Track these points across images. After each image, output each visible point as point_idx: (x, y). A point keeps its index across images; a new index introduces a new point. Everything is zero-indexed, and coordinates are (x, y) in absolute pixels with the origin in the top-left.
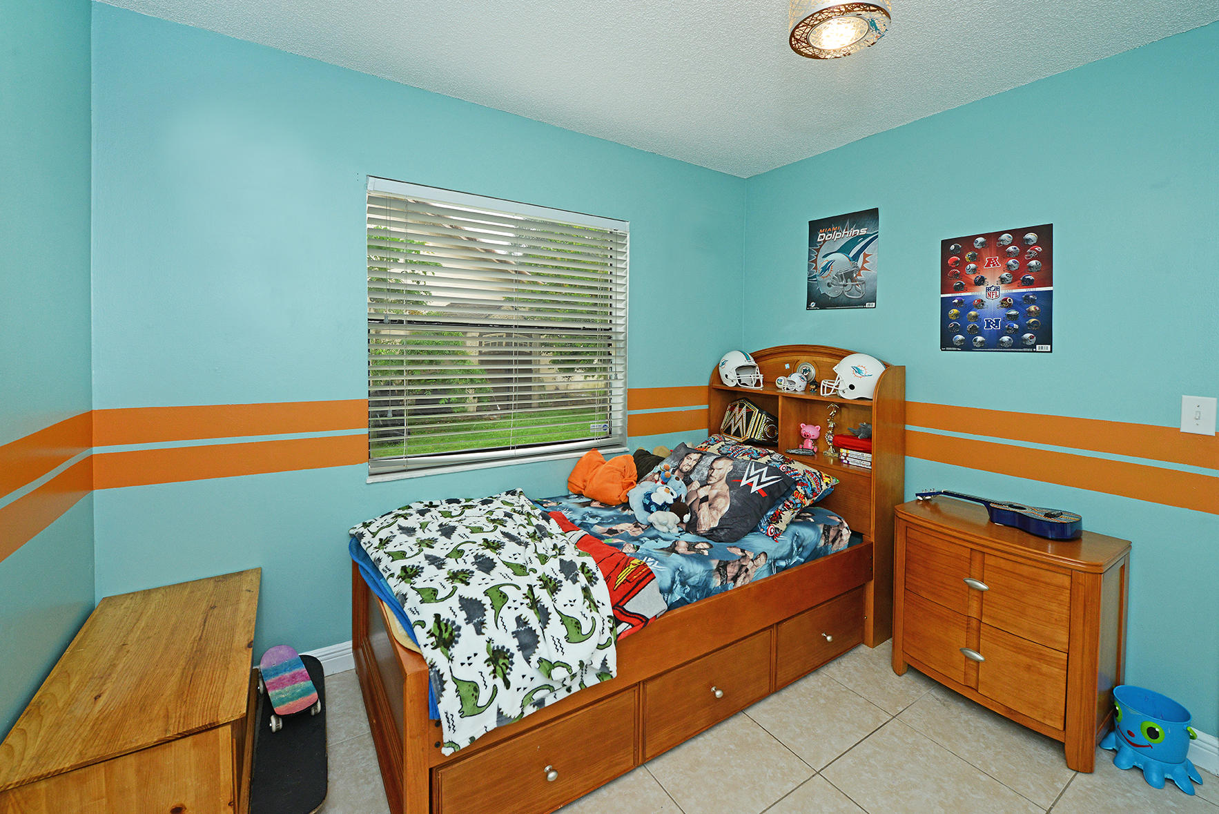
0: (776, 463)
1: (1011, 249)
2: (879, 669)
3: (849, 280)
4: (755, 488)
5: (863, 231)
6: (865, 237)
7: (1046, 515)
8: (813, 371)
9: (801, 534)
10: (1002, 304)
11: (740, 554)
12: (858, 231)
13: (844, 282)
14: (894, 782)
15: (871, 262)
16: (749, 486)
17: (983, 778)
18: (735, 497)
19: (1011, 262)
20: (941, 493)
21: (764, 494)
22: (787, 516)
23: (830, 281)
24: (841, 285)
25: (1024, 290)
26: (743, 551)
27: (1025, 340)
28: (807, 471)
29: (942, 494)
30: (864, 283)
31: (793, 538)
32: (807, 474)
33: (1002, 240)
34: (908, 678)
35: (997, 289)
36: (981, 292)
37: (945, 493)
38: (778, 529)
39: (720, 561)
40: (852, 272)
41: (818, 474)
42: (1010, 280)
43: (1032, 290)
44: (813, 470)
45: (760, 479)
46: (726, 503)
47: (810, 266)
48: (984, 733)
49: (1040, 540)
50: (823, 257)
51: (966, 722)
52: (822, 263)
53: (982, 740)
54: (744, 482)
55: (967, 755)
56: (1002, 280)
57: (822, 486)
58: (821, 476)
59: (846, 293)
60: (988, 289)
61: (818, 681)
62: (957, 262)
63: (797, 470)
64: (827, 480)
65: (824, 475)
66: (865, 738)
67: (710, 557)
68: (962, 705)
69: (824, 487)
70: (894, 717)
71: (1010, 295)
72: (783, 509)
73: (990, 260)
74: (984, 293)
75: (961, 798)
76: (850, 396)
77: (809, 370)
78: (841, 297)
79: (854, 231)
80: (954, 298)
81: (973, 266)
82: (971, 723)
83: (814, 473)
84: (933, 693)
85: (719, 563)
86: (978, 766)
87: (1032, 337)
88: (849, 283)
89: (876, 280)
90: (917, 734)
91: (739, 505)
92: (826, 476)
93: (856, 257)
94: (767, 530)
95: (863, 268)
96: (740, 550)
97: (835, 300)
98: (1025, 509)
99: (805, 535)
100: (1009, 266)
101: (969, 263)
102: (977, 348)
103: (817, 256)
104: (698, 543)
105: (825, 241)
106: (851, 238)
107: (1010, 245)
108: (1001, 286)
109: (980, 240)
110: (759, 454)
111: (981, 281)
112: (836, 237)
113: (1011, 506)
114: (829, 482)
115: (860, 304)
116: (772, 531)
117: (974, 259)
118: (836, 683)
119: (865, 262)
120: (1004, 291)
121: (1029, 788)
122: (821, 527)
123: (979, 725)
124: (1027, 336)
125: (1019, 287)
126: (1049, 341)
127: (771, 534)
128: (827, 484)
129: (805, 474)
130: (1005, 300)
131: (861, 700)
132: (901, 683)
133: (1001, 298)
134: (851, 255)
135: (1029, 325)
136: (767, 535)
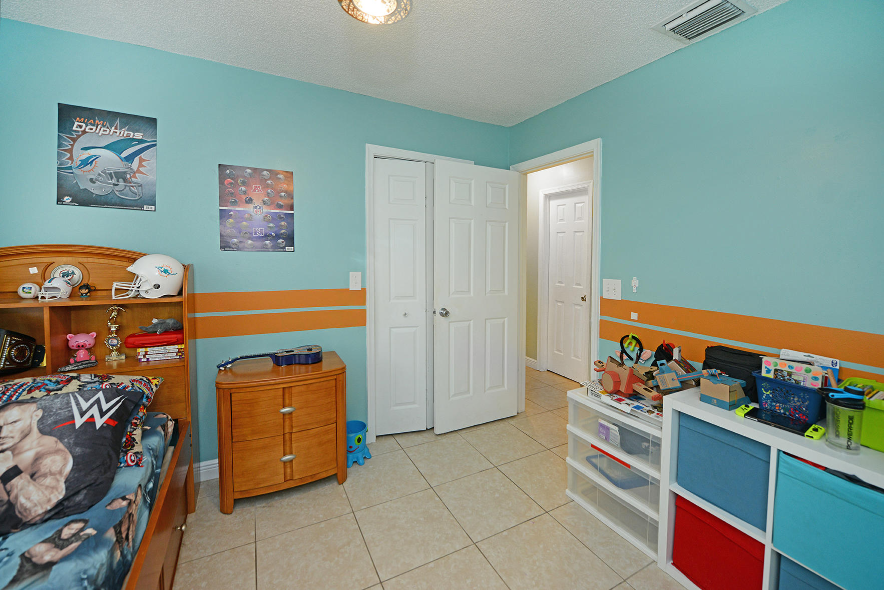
0: (93, 385)
1: (269, 182)
2: (214, 522)
3: (121, 180)
4: (99, 422)
5: (139, 136)
6: (140, 141)
7: (308, 350)
8: (78, 272)
9: (153, 446)
10: (264, 219)
11: (125, 503)
12: (132, 134)
13: (114, 181)
14: (297, 578)
15: (148, 168)
16: (91, 421)
17: (323, 525)
18: (76, 444)
19: (269, 191)
20: (237, 359)
21: (112, 423)
22: (137, 434)
23: (94, 177)
24: (110, 184)
25: (278, 211)
26: (124, 498)
27: (279, 244)
28: (134, 380)
29: (239, 359)
30: (141, 186)
31: (150, 453)
32: (135, 383)
33: (263, 175)
34: (238, 510)
35: (261, 208)
36: (250, 208)
37: (241, 358)
38: (138, 453)
39: (115, 527)
40: (125, 173)
41: (145, 379)
42: (269, 203)
43: (282, 211)
44: (138, 378)
45: (100, 409)
46: (65, 459)
47: (60, 155)
48: (300, 502)
49: (307, 365)
50: (83, 149)
51: (288, 505)
52: (80, 155)
53: (303, 507)
54: (79, 422)
55: (306, 522)
56: (264, 203)
57: (152, 389)
58: (148, 380)
59: (117, 193)
60: (255, 208)
61: (183, 574)
62: (231, 184)
63: (122, 383)
64: (155, 382)
65: (150, 378)
66: (256, 574)
67: (101, 531)
68: (277, 498)
69: (155, 389)
70: (255, 542)
71: (269, 213)
72: (132, 430)
73: (256, 187)
74: (252, 209)
75: (327, 546)
76: (154, 295)
77: (73, 273)
78: (111, 195)
79: (126, 132)
80: (231, 211)
81: (243, 188)
82: (290, 503)
83: (141, 379)
84: (258, 506)
85: (116, 531)
86: (315, 522)
87: (283, 242)
88: (121, 182)
89: (155, 185)
90: (277, 537)
91: (88, 450)
92: (153, 378)
93: (130, 158)
94: (126, 461)
95: (138, 171)
96: (120, 500)
97: (103, 198)
98: (293, 351)
99: (156, 444)
100: (268, 193)
101: (240, 186)
102: (248, 249)
103: (72, 145)
104: (60, 531)
105: (84, 132)
106: (123, 138)
107: (269, 179)
108: (264, 206)
109: (249, 171)
110: (57, 382)
111: (250, 201)
112: (101, 132)
113: (287, 352)
114: (157, 383)
115: (137, 205)
116: (133, 458)
117: (244, 183)
118: (197, 561)
119: (140, 165)
120: (265, 210)
121: (339, 509)
122: (159, 429)
123: (294, 501)
124: (281, 241)
125: (275, 209)
126: (292, 245)
127: (133, 461)
128: (156, 385)
129: (133, 384)
130: (266, 216)
131: (227, 554)
132: (236, 517)
133: (263, 215)
134: (124, 155)
135: (281, 234)
136: (129, 466)
